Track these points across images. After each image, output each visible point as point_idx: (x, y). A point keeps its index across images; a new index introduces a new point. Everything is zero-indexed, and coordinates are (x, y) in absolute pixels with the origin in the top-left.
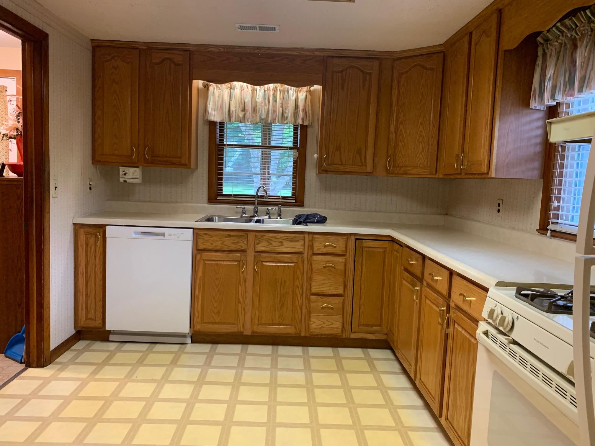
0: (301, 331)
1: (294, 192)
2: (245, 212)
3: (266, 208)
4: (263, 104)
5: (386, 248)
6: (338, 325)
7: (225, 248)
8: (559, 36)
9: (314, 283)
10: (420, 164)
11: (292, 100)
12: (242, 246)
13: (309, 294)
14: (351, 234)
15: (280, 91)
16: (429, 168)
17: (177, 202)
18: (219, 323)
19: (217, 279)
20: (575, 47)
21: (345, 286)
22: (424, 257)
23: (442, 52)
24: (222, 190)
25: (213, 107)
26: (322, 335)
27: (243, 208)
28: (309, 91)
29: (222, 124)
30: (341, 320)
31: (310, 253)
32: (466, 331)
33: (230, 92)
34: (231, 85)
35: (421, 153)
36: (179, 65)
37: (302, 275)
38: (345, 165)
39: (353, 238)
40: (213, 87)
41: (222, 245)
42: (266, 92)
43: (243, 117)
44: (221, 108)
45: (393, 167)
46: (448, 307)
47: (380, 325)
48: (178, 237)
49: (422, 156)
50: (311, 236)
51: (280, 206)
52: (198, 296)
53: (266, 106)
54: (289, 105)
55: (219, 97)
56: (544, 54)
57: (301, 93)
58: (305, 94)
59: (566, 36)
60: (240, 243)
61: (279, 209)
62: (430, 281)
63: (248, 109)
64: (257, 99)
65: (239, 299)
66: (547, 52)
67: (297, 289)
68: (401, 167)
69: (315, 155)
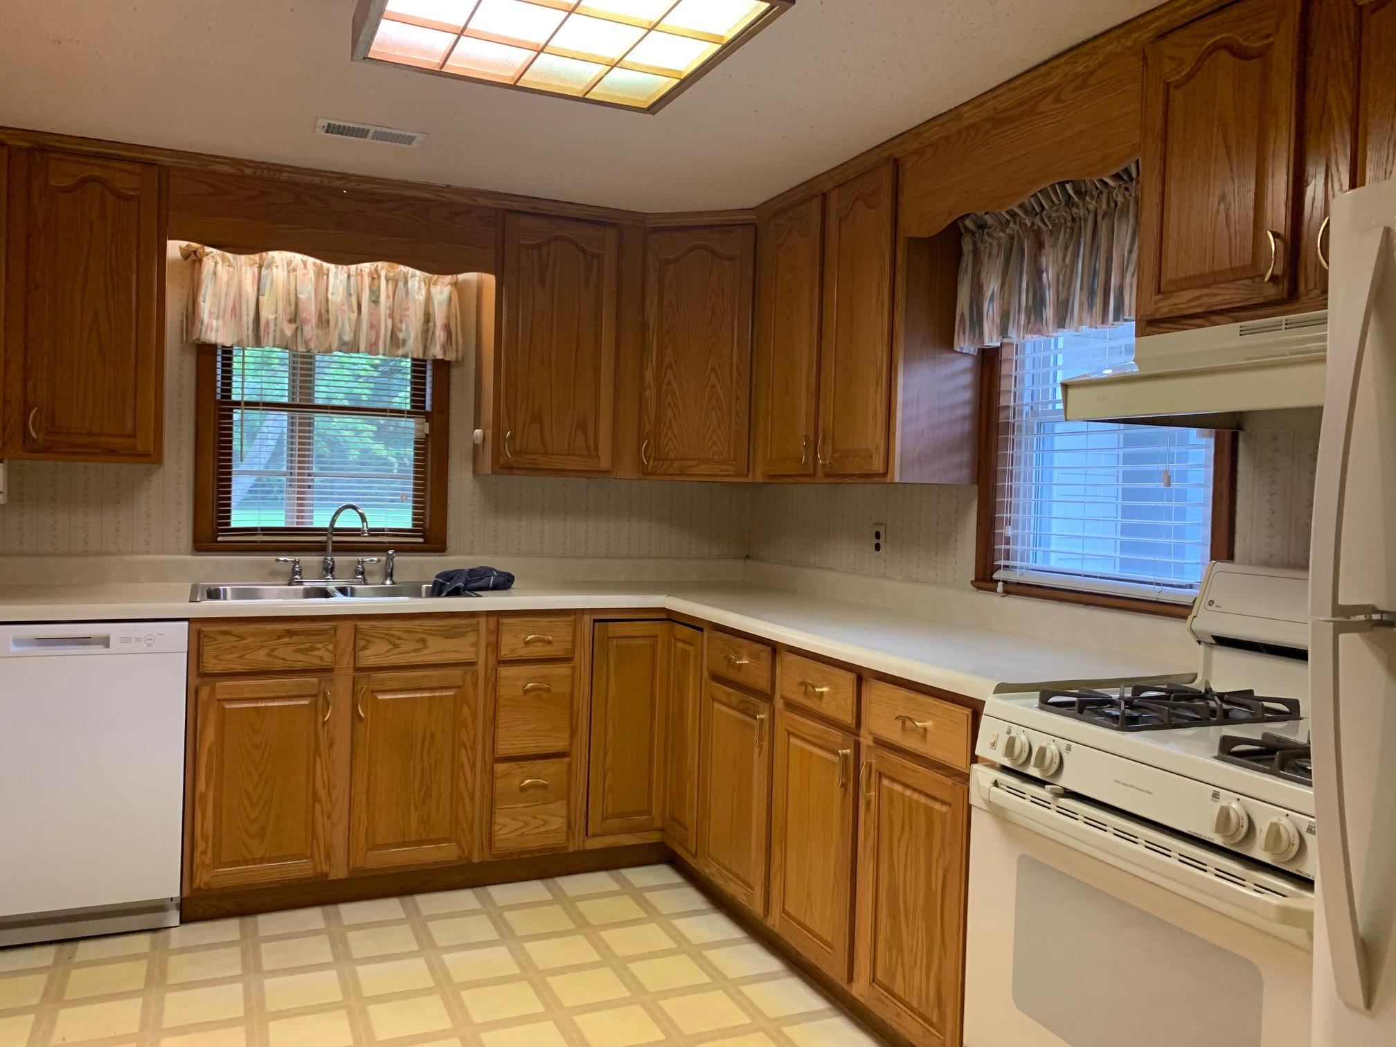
0: (471, 852)
1: (417, 517)
2: (300, 572)
3: (354, 558)
4: (346, 308)
5: (657, 636)
6: (558, 823)
7: (278, 665)
8: (1008, 221)
9: (501, 733)
10: (713, 455)
11: (417, 303)
12: (321, 658)
13: (488, 758)
14: (583, 611)
15: (387, 280)
16: (734, 463)
17: (101, 553)
18: (262, 861)
19: (257, 747)
20: (1040, 245)
21: (573, 731)
22: (775, 648)
23: (752, 224)
24: (229, 518)
25: (215, 310)
26: (520, 853)
27: (296, 562)
28: (455, 284)
29: (228, 352)
30: (564, 813)
31: (492, 661)
32: (915, 790)
33: (260, 273)
34: (261, 258)
35: (714, 431)
36: (128, 199)
37: (474, 715)
38: (553, 454)
39: (587, 619)
40: (214, 259)
41: (270, 659)
42: (352, 279)
43: (293, 336)
44: (236, 311)
45: (655, 460)
46: (857, 746)
47: (648, 812)
48: (150, 645)
49: (718, 437)
50: (492, 620)
51: (390, 552)
52: (204, 797)
53: (353, 312)
54: (408, 313)
55: (228, 285)
56: (976, 253)
57: (438, 288)
58: (447, 290)
59: (1023, 225)
60: (319, 649)
61: (387, 560)
62: (799, 699)
63: (308, 318)
64: (330, 296)
65: (315, 793)
66: (982, 248)
67: (463, 750)
68: (673, 460)
69: (478, 432)
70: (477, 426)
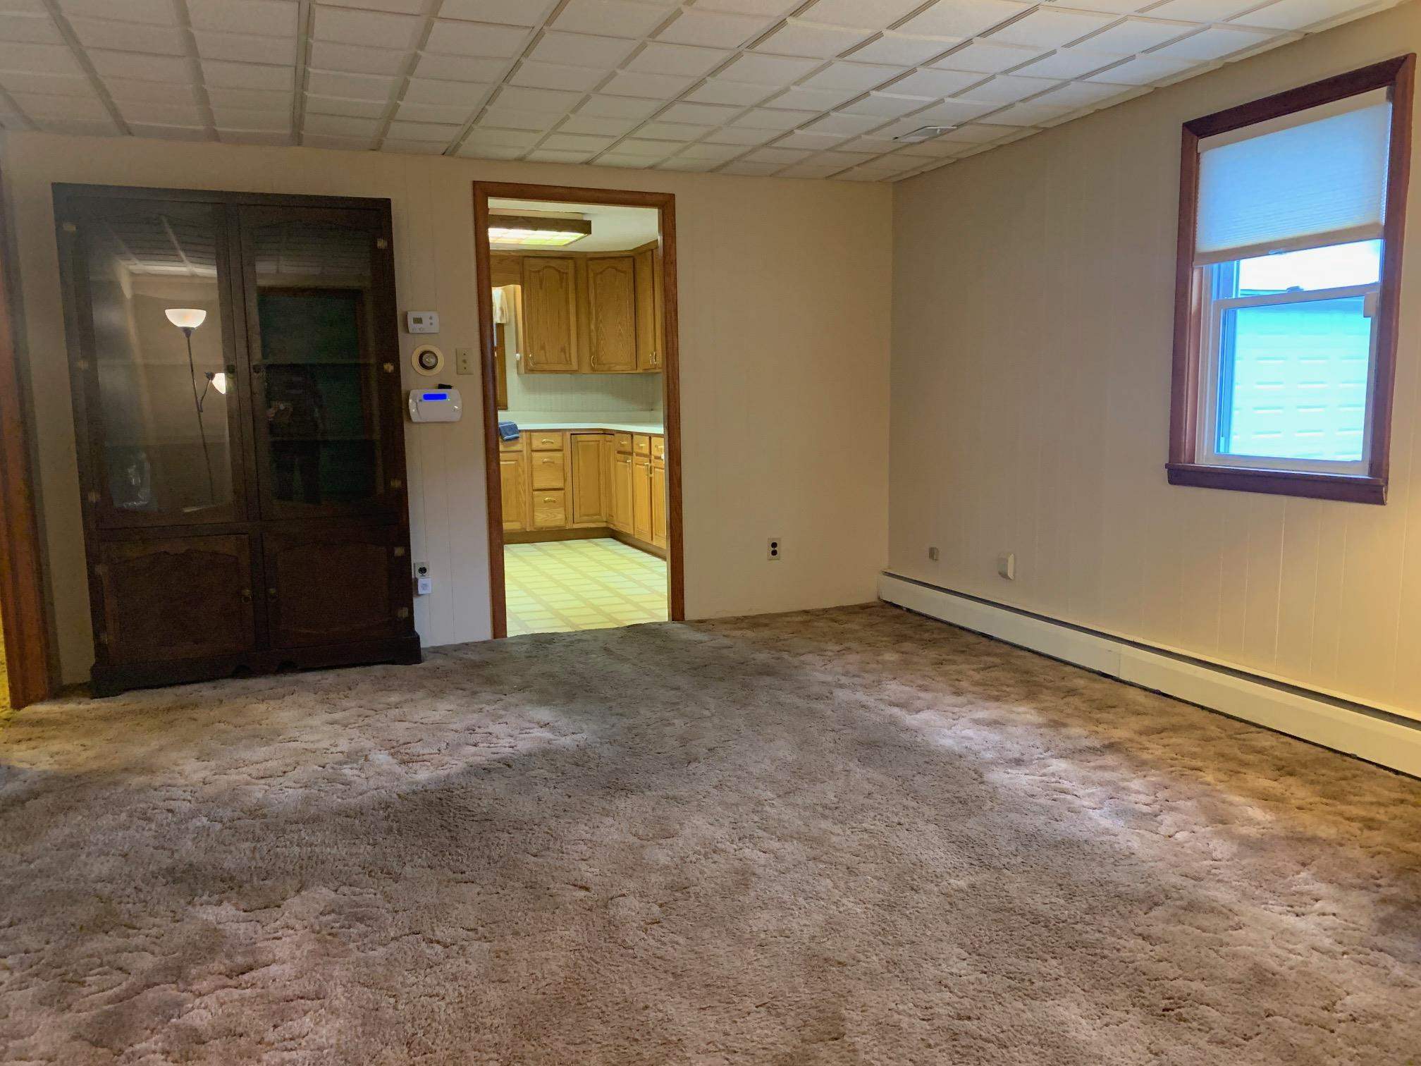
0: (526, 527)
5: (600, 440)
6: (561, 516)
9: (535, 479)
10: (621, 361)
13: (531, 490)
14: (567, 430)
16: (630, 364)
21: (565, 480)
22: (632, 434)
23: (631, 256)
26: (547, 529)
30: (563, 512)
31: (529, 450)
35: (621, 350)
37: (523, 471)
38: (551, 364)
39: (568, 434)
45: (598, 364)
47: (599, 514)
49: (623, 353)
50: (529, 433)
67: (520, 486)
68: (605, 364)
69: (518, 355)
70: (517, 352)
